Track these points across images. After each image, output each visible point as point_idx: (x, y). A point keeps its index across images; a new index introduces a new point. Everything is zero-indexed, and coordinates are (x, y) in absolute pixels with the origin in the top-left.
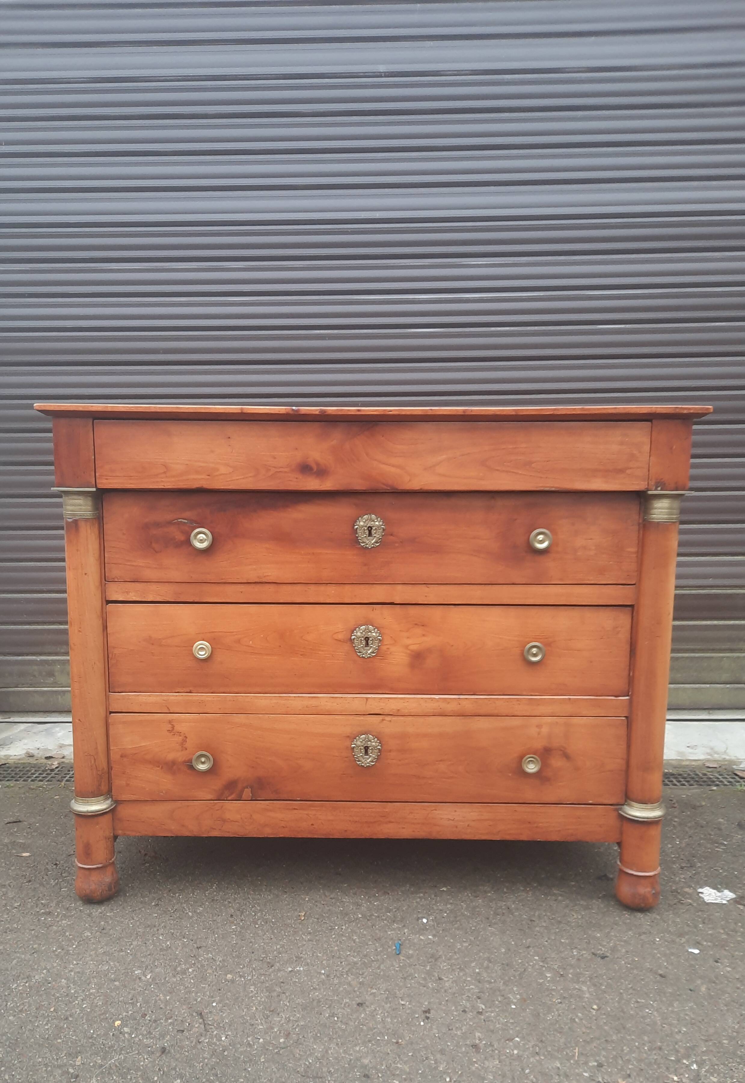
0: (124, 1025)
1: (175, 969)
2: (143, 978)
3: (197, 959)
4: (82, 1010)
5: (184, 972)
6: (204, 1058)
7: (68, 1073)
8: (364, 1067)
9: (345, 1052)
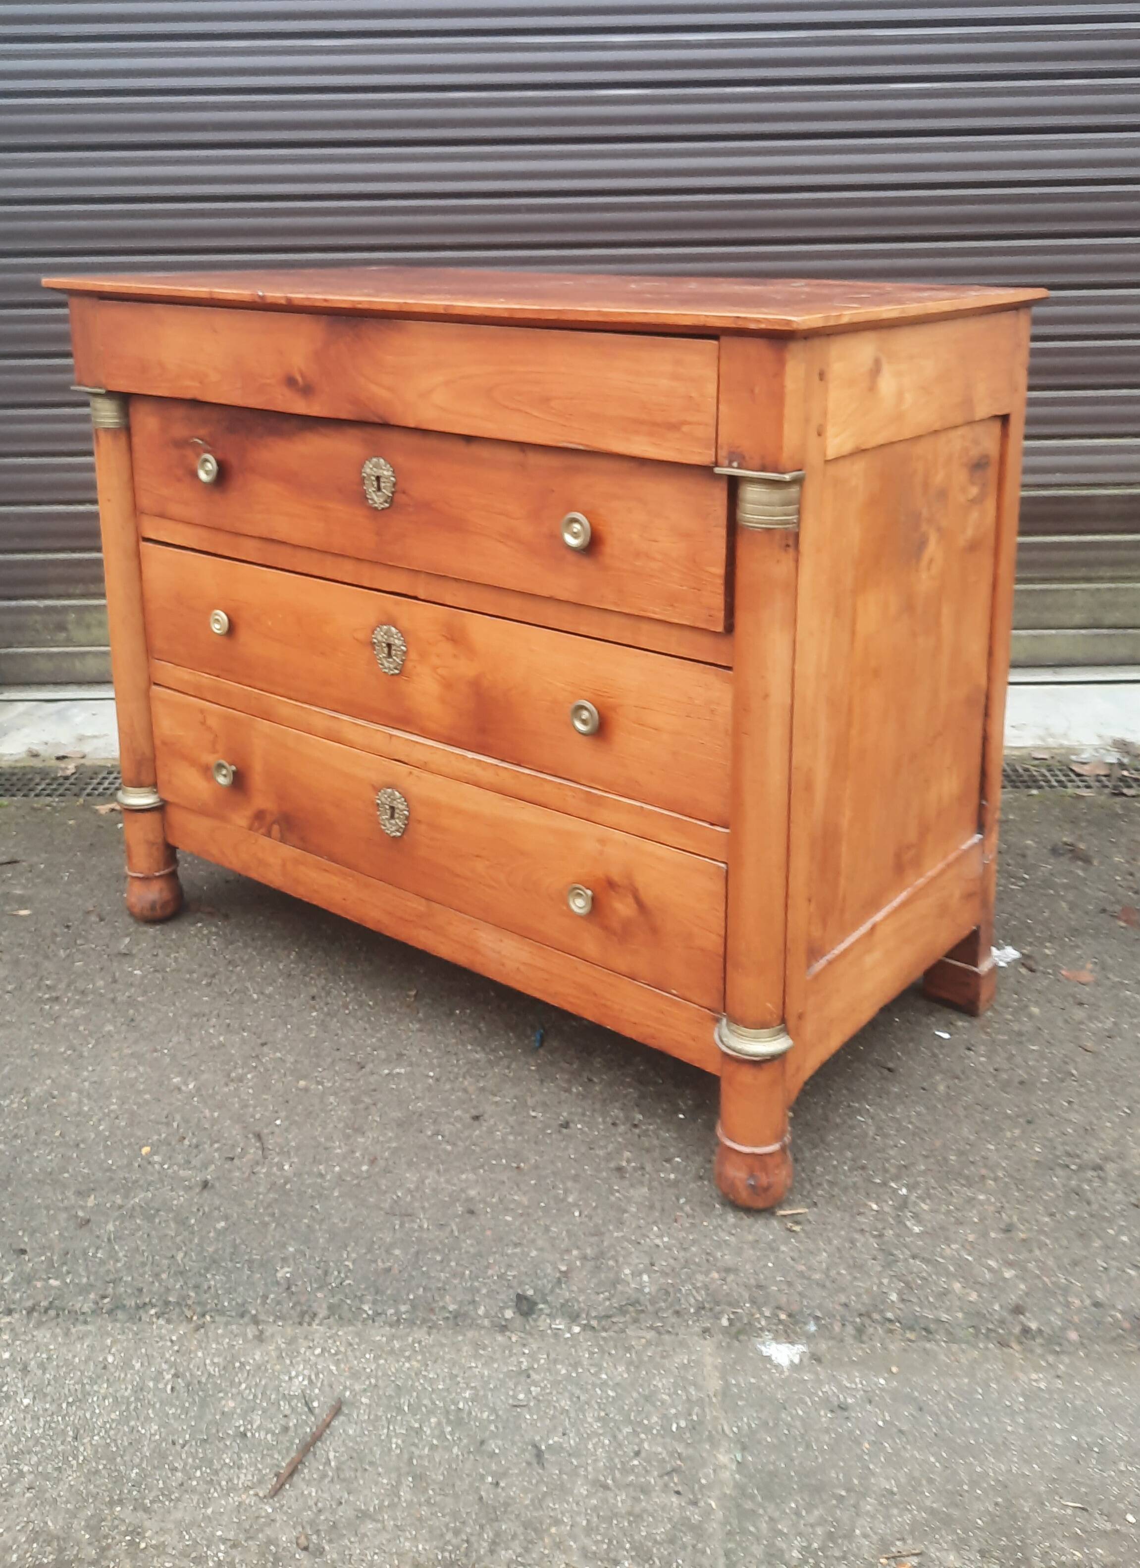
0: (153, 1153)
1: (229, 1075)
2: (184, 1088)
3: (260, 1060)
4: (98, 1134)
5: (241, 1079)
6: (259, 1194)
7: (76, 1216)
8: (470, 1200)
9: (448, 1182)
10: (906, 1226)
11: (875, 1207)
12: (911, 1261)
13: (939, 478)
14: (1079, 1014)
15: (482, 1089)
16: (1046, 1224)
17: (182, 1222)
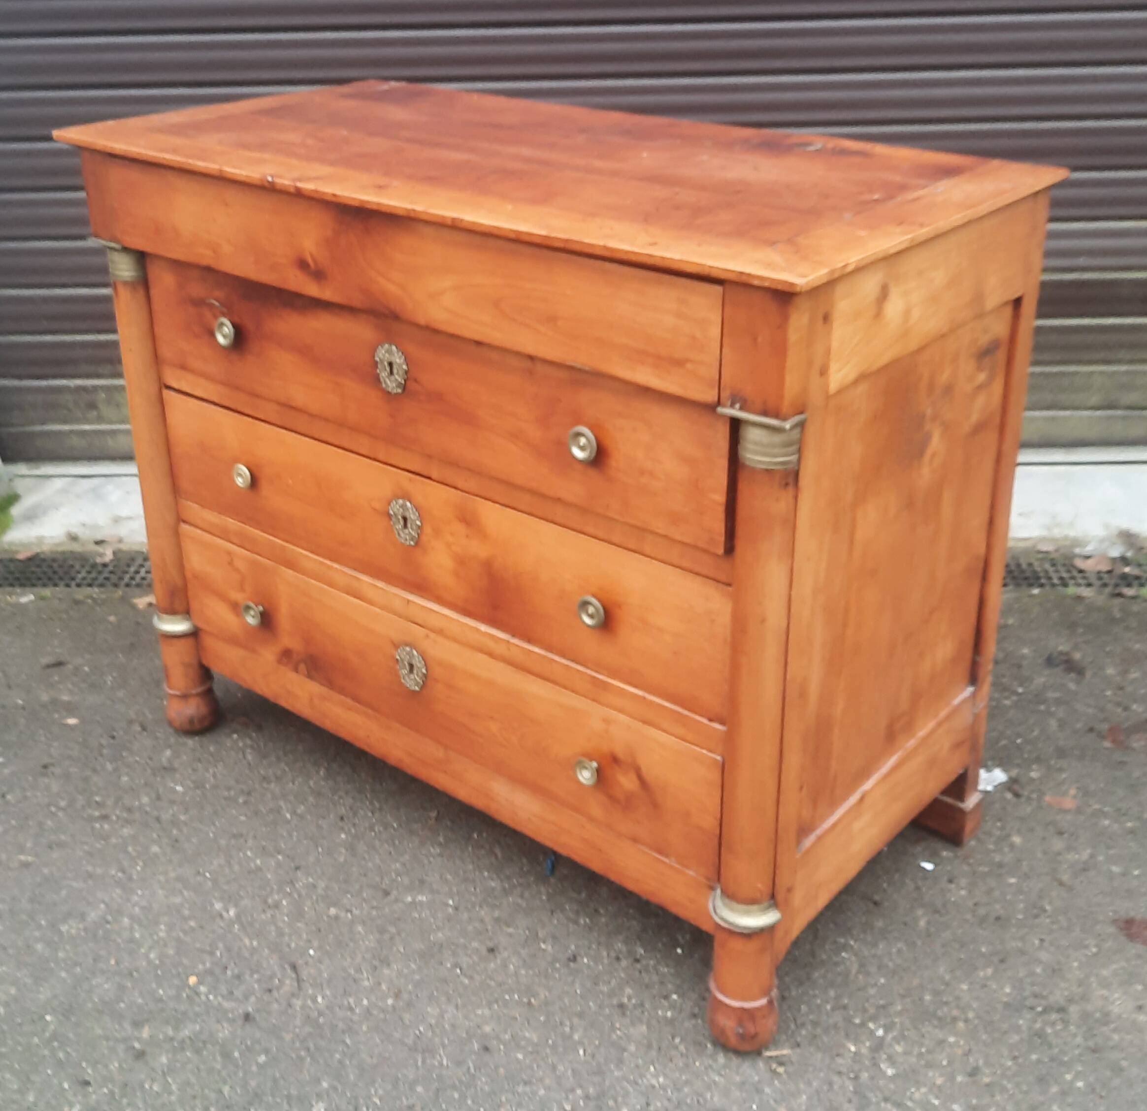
0: (200, 982)
1: (265, 902)
2: (225, 914)
3: (294, 885)
4: (150, 962)
5: (277, 906)
6: (295, 1027)
7: (133, 1048)
8: (485, 1036)
9: (466, 1017)
10: (881, 1069)
11: (853, 1049)
12: (883, 1104)
13: (944, 377)
14: (1058, 844)
15: (497, 920)
16: (1009, 1068)
17: (227, 1056)
